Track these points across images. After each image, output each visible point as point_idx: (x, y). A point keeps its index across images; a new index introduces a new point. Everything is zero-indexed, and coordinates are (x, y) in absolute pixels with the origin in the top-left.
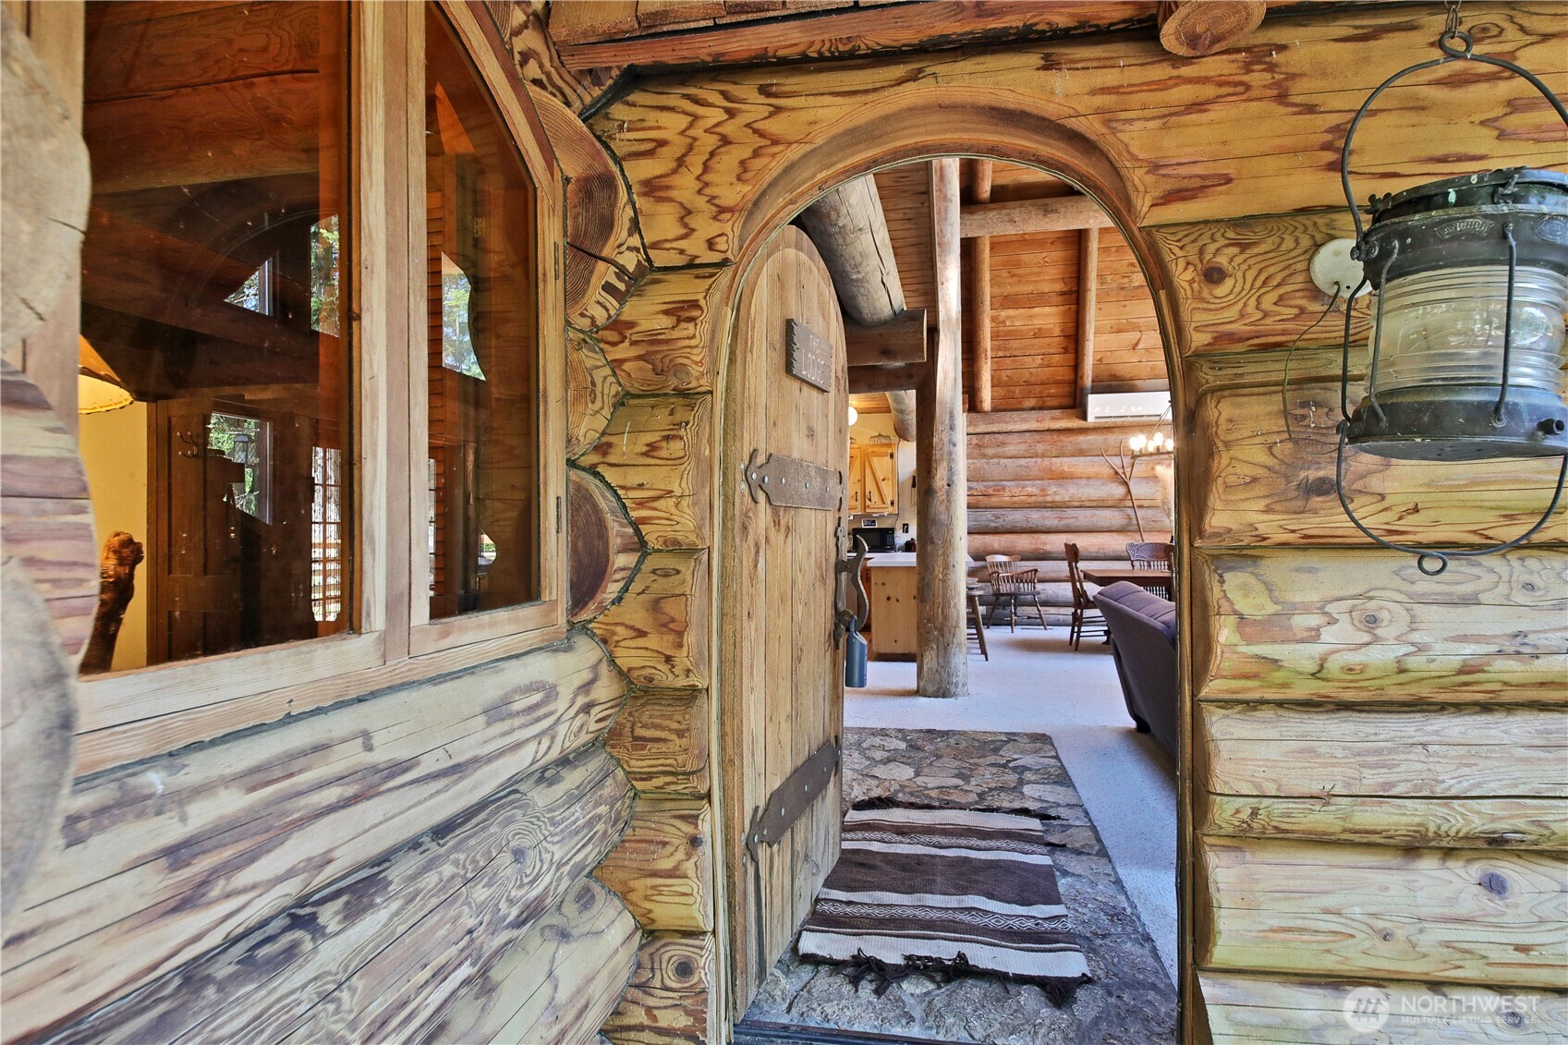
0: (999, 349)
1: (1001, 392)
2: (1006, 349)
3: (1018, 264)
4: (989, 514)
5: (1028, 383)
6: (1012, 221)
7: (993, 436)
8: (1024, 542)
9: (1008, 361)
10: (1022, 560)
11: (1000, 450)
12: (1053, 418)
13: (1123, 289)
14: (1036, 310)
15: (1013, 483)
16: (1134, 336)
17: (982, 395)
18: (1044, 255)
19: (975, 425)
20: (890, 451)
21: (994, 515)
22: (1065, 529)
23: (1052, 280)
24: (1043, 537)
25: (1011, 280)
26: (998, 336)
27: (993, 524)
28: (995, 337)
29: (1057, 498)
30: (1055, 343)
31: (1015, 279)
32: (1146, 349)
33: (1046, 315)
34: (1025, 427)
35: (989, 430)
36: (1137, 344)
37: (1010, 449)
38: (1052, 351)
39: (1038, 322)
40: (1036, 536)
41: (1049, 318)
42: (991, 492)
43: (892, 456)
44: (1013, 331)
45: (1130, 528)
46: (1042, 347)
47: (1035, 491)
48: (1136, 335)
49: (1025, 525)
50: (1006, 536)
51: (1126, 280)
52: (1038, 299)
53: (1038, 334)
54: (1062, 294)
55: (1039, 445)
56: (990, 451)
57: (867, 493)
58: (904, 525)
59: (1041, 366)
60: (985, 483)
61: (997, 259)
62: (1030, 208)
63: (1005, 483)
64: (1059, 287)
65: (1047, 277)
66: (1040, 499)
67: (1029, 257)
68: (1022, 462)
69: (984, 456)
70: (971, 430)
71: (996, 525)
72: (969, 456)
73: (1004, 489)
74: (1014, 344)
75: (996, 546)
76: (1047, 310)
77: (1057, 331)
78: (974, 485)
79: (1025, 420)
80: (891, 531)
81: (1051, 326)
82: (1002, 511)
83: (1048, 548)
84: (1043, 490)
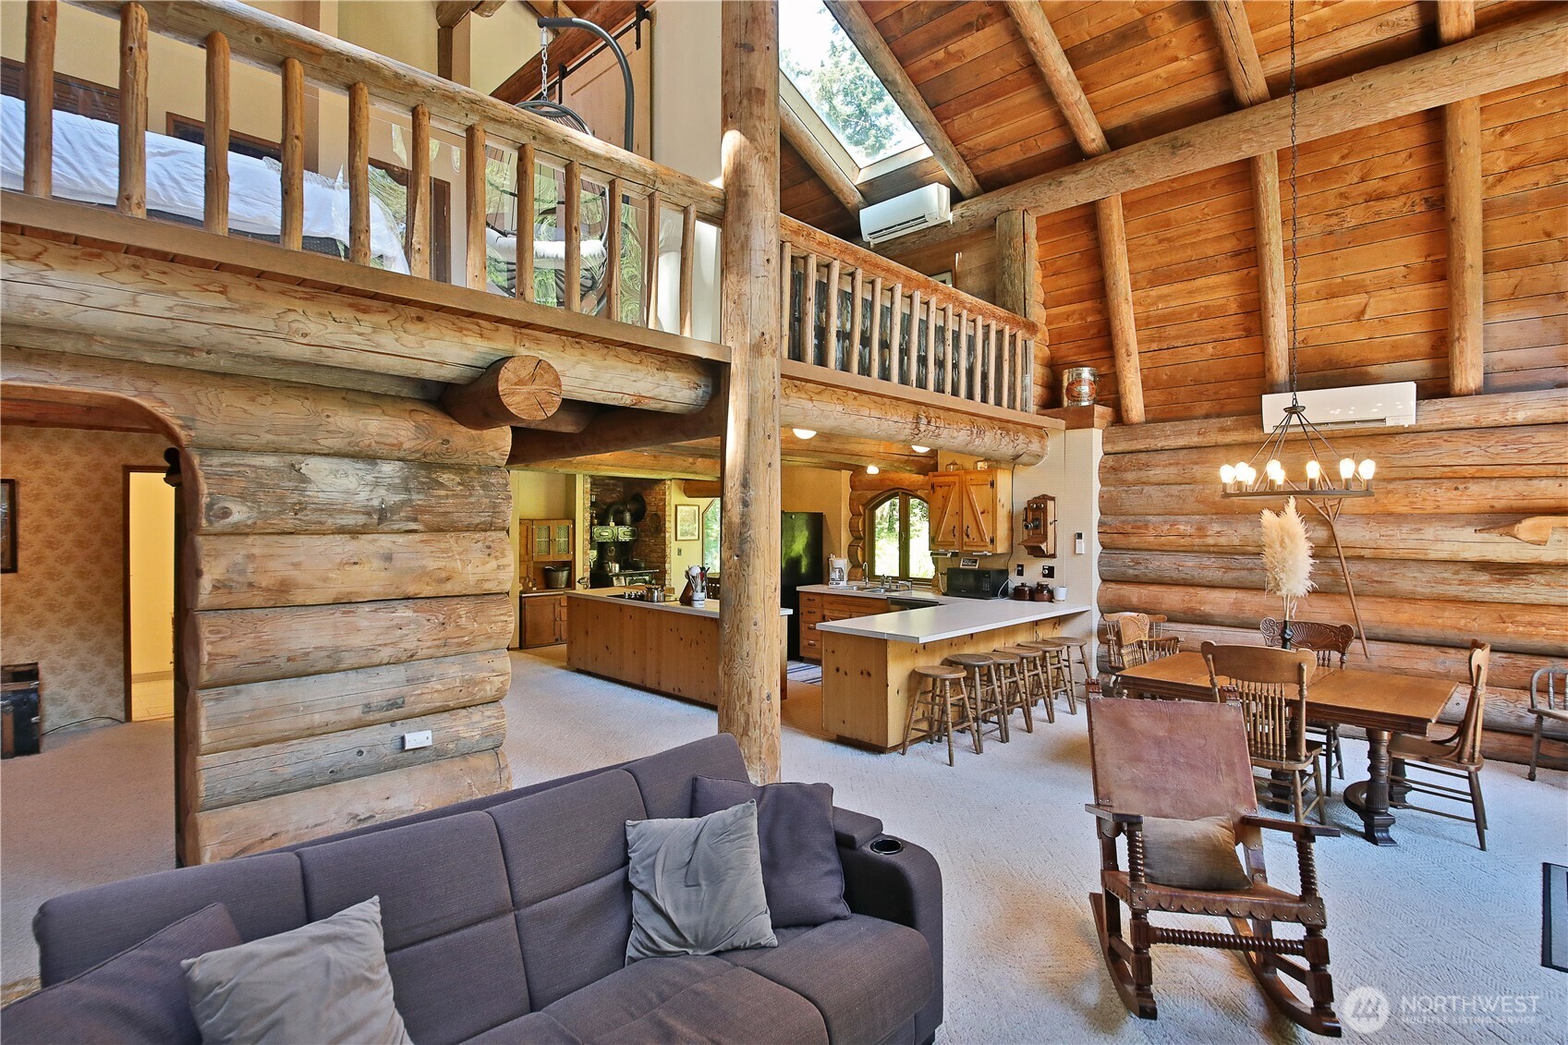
0: (1152, 340)
1: (1158, 396)
2: (1160, 339)
3: (1167, 224)
4: (1127, 558)
5: (1197, 382)
6: (1129, 171)
7: (1134, 456)
8: (1173, 598)
9: (1165, 354)
10: (1170, 620)
11: (1143, 474)
12: (1222, 430)
13: (1331, 233)
14: (1200, 282)
15: (1161, 518)
16: (1356, 301)
17: (1128, 401)
18: (1203, 205)
19: (1114, 443)
20: (990, 479)
21: (1132, 560)
22: (1236, 584)
23: (1219, 239)
24: (1203, 593)
25: (1159, 248)
26: (1148, 324)
27: (1131, 571)
28: (1141, 324)
29: (1223, 541)
30: (1232, 322)
31: (1165, 245)
32: (1380, 319)
33: (1212, 288)
34: (1181, 442)
35: (1133, 448)
36: (1363, 312)
37: (1157, 473)
38: (1227, 336)
39: (1202, 299)
40: (1191, 590)
41: (1219, 291)
42: (1128, 528)
43: (992, 484)
44: (1169, 314)
45: (1337, 589)
46: (1211, 332)
47: (1189, 530)
48: (1362, 298)
49: (1175, 575)
50: (1152, 588)
51: (1334, 220)
52: (1201, 268)
53: (1206, 314)
54: (1236, 254)
55: (1196, 467)
56: (1130, 476)
57: (965, 528)
58: (1019, 566)
59: (1213, 357)
60: (1123, 518)
61: (1138, 222)
62: (1152, 148)
63: (1150, 517)
64: (1229, 245)
65: (1211, 236)
66: (1197, 541)
67: (1180, 212)
68: (1175, 490)
69: (1123, 482)
70: (1109, 448)
71: (1136, 572)
72: (1102, 482)
73: (1146, 526)
74: (1171, 331)
75: (1135, 600)
76: (1213, 280)
77: (1233, 308)
78: (1109, 519)
79: (1182, 433)
80: (1004, 573)
81: (1222, 302)
82: (1145, 555)
83: (1207, 608)
84: (1199, 529)
